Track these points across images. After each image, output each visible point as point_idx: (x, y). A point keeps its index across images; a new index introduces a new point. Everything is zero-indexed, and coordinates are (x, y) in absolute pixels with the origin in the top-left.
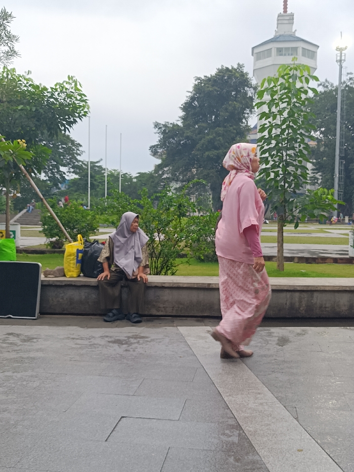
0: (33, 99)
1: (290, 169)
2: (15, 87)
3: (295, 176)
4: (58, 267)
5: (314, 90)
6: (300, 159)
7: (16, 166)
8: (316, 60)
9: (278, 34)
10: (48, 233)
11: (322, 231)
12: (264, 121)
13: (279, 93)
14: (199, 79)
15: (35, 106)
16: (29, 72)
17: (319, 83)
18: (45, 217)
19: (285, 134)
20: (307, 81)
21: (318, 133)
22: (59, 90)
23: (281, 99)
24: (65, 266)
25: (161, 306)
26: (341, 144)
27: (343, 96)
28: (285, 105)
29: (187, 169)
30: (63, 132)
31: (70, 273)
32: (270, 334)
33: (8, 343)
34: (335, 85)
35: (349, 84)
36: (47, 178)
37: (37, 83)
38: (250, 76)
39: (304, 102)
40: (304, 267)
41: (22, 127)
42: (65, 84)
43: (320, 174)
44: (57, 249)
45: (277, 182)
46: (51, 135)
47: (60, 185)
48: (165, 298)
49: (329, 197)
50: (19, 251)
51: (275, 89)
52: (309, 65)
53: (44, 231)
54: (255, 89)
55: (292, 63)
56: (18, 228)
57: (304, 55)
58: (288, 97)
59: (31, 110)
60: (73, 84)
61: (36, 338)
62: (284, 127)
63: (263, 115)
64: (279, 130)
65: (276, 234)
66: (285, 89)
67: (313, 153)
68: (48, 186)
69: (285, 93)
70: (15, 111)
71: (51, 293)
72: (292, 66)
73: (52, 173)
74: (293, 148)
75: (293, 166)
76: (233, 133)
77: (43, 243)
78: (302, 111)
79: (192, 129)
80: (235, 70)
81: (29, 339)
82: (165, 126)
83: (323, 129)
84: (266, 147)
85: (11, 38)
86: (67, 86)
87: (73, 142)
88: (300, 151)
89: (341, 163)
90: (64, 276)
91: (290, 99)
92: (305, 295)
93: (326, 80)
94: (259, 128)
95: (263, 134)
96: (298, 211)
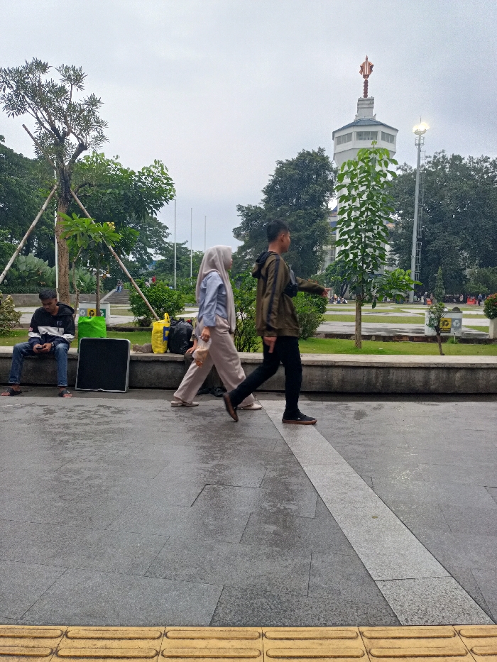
0: (121, 182)
1: (369, 250)
2: (104, 171)
3: (374, 258)
4: (146, 344)
5: (393, 173)
6: (378, 240)
7: (105, 248)
8: (395, 144)
9: (358, 118)
10: (137, 312)
11: (399, 311)
12: (343, 204)
13: (359, 176)
14: (280, 162)
15: (124, 189)
16: (117, 157)
17: (398, 166)
18: (133, 297)
19: (364, 216)
20: (386, 165)
21: (396, 215)
22: (146, 174)
23: (360, 182)
24: (153, 342)
26: (419, 226)
27: (421, 179)
28: (364, 188)
30: (150, 215)
31: (157, 350)
32: (347, 408)
33: (99, 415)
34: (413, 168)
35: (427, 167)
36: (135, 259)
37: (125, 167)
38: (331, 159)
39: (383, 185)
40: (381, 345)
41: (111, 209)
42: (152, 168)
43: (397, 255)
44: (145, 326)
45: (355, 263)
46: (139, 218)
47: (147, 266)
49: (406, 277)
50: (109, 329)
51: (355, 173)
52: (389, 149)
53: (133, 310)
54: (335, 172)
55: (372, 146)
56: (108, 307)
57: (383, 139)
58: (367, 180)
59: (119, 193)
60: (160, 168)
61: (125, 411)
62: (363, 209)
63: (343, 198)
64: (358, 213)
65: (354, 313)
66: (365, 172)
67: (391, 234)
68: (136, 267)
69: (364, 177)
70: (104, 194)
71: (140, 369)
72: (372, 150)
73: (141, 254)
74: (372, 230)
75: (371, 247)
76: (314, 215)
77: (132, 321)
78: (381, 194)
79: (274, 212)
80: (316, 154)
81: (119, 411)
82: (247, 208)
83: (401, 212)
84: (345, 229)
85: (99, 123)
86: (153, 170)
87: (160, 224)
88: (379, 233)
89: (418, 245)
90: (152, 352)
91: (369, 182)
92: (382, 371)
93: (405, 164)
94: (338, 210)
95: (343, 216)
96: (376, 291)
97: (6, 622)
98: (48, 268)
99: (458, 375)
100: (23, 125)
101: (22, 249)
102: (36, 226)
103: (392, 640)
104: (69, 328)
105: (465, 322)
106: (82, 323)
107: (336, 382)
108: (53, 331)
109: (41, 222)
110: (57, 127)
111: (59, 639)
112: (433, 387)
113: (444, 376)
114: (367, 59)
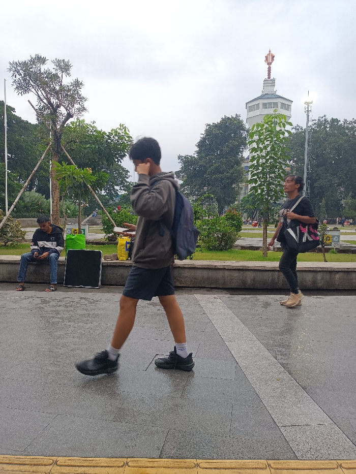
0: (96, 140)
1: (272, 186)
2: (85, 132)
3: (276, 192)
4: (113, 254)
5: (288, 131)
6: (279, 180)
7: (85, 186)
8: (290, 111)
9: (264, 93)
10: (107, 231)
12: (254, 154)
13: (265, 134)
14: (209, 125)
15: (98, 145)
16: (94, 122)
17: (292, 127)
18: (104, 220)
19: (268, 162)
20: (284, 126)
21: (292, 162)
22: (114, 134)
23: (266, 139)
24: (119, 253)
25: (183, 280)
26: (308, 169)
27: (309, 136)
28: (268, 142)
29: (201, 187)
30: (117, 163)
31: (121, 258)
32: (257, 300)
33: (80, 304)
34: (303, 128)
35: (314, 127)
36: (106, 193)
37: (99, 129)
38: (244, 122)
39: (282, 140)
41: (89, 159)
42: (118, 130)
44: (112, 241)
45: (263, 195)
46: (109, 165)
47: (115, 199)
48: (186, 275)
50: (88, 243)
51: (262, 132)
52: (286, 115)
53: (104, 229)
54: (248, 131)
55: (274, 113)
56: (86, 228)
57: (282, 108)
58: (270, 137)
59: (95, 148)
60: (123, 130)
61: (98, 301)
62: (268, 157)
63: (254, 150)
64: (264, 160)
65: (262, 232)
66: (269, 131)
68: (106, 199)
69: (268, 135)
70: (85, 148)
71: (109, 271)
72: (274, 116)
73: (110, 190)
74: (274, 172)
75: (274, 184)
76: (233, 162)
77: (103, 238)
78: (281, 147)
80: (234, 119)
81: (94, 302)
82: (186, 158)
83: (295, 159)
84: (255, 172)
85: (82, 99)
86: (119, 131)
87: (123, 169)
88: (279, 174)
89: (307, 183)
90: (118, 259)
91: (272, 138)
93: (298, 125)
94: (250, 159)
95: (253, 163)
97: (14, 453)
98: (45, 200)
99: (337, 276)
100: (29, 101)
101: (27, 187)
102: (36, 171)
103: (291, 471)
104: (60, 242)
105: (342, 238)
106: (69, 239)
107: (249, 281)
108: (48, 245)
109: (40, 168)
110: (52, 102)
111: (51, 466)
112: (320, 285)
113: (328, 277)
114: (270, 51)
